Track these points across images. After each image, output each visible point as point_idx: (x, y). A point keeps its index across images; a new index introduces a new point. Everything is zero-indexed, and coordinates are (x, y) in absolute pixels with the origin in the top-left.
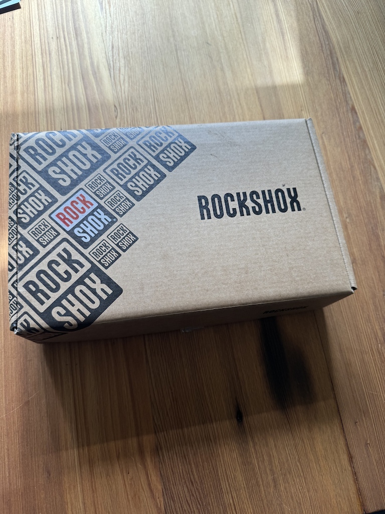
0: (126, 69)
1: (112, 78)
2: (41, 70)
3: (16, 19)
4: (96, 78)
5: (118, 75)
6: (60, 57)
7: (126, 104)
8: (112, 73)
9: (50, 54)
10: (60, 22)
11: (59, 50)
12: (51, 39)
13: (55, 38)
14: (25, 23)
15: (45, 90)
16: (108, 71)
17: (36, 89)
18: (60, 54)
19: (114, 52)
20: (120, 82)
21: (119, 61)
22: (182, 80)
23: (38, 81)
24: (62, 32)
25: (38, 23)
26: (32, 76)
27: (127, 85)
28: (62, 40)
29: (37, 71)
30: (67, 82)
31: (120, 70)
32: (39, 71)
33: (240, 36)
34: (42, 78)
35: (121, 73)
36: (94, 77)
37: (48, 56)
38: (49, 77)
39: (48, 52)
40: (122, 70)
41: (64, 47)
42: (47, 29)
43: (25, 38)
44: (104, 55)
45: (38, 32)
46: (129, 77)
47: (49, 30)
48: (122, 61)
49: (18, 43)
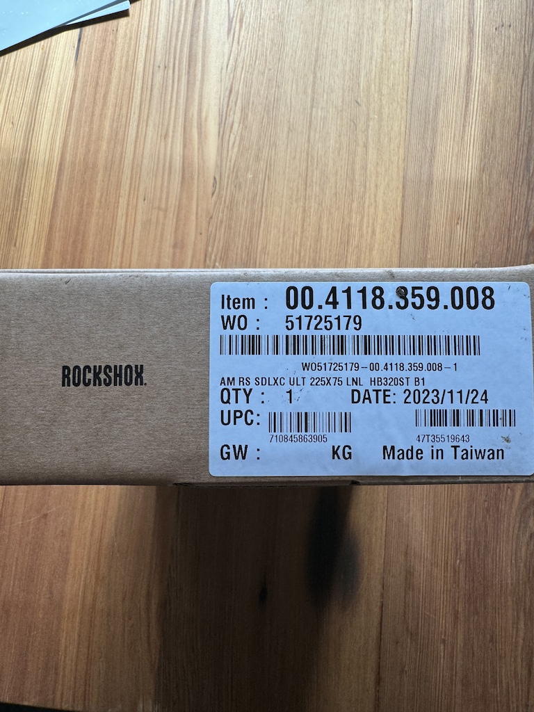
0: (241, 125)
1: (221, 137)
2: (137, 112)
3: (121, 32)
4: (200, 133)
5: (228, 134)
6: (163, 95)
7: (228, 177)
8: (222, 130)
9: (151, 91)
10: (173, 44)
11: (164, 86)
12: (157, 68)
13: (162, 67)
14: (130, 38)
15: (136, 141)
16: (217, 126)
17: (126, 138)
18: (164, 92)
19: (231, 99)
20: (228, 144)
21: (234, 114)
22: (308, 154)
23: (130, 127)
24: (172, 60)
25: (146, 42)
26: (124, 120)
27: (236, 150)
28: (171, 72)
29: (132, 112)
30: (164, 134)
31: (232, 127)
32: (134, 113)
33: (405, 96)
34: (135, 124)
35: (233, 131)
36: (198, 132)
37: (149, 92)
38: (145, 124)
39: (149, 87)
40: (236, 126)
41: (171, 81)
42: (155, 52)
43: (127, 62)
44: (217, 101)
45: (144, 55)
46: (242, 139)
47: (157, 54)
48: (238, 114)
49: (117, 68)
